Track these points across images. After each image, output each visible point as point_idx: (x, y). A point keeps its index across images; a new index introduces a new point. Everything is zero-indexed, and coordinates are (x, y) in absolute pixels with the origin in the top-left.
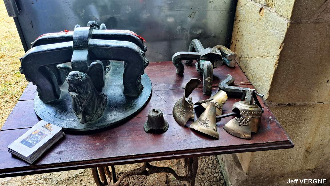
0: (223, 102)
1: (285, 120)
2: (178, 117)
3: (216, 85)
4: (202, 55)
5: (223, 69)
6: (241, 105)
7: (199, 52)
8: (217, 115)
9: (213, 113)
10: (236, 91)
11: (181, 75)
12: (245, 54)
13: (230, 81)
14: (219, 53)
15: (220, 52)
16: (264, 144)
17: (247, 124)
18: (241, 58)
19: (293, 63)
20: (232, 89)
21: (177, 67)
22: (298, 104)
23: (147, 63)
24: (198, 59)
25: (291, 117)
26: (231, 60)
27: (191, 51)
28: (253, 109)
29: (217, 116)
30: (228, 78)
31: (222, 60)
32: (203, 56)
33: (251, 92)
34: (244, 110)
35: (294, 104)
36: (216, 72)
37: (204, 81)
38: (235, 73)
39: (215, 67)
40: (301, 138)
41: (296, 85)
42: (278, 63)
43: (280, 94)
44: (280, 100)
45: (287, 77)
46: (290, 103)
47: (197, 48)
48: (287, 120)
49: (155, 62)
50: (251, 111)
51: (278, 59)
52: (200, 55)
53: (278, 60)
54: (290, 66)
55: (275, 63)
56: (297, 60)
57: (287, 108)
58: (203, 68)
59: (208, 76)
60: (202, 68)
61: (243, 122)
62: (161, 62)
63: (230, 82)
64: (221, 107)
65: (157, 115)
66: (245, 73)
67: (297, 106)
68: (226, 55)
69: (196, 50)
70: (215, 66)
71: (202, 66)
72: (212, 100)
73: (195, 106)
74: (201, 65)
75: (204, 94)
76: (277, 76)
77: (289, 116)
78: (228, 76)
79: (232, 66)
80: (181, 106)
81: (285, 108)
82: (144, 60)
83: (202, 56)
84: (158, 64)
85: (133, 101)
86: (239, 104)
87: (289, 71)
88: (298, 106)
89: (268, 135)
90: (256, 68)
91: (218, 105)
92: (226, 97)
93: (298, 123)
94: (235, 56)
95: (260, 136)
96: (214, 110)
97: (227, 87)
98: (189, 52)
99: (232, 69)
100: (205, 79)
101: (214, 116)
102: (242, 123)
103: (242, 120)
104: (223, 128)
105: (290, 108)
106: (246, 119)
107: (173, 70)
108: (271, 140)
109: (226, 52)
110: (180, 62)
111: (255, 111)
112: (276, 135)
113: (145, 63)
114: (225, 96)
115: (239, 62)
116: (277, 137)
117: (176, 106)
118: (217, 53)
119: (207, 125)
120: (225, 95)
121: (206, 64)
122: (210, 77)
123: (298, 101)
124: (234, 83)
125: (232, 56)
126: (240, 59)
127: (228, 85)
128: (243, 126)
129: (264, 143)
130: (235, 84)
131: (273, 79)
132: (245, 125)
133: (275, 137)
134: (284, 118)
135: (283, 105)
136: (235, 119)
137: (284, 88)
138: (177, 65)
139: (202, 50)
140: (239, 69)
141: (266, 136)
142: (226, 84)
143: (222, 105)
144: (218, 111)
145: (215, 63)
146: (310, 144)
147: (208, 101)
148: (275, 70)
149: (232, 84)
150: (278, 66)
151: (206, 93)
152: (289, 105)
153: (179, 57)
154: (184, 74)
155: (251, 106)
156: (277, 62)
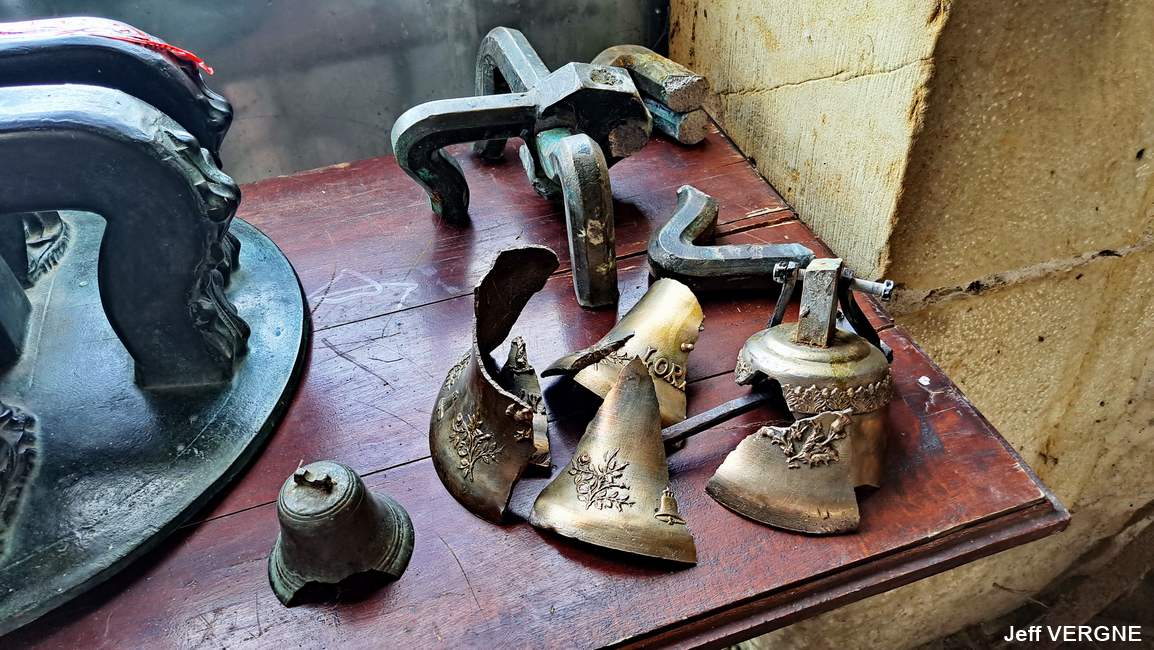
0: (686, 342)
1: (962, 355)
2: (459, 475)
3: (634, 247)
4: (544, 105)
5: (654, 162)
6: (782, 357)
7: (526, 90)
8: (666, 424)
9: (640, 419)
10: (736, 270)
11: (455, 220)
12: (745, 75)
13: (696, 220)
14: (627, 85)
15: (630, 80)
16: (931, 545)
17: (827, 454)
18: (726, 92)
19: (997, 91)
20: (717, 262)
21: (429, 184)
22: (1013, 276)
23: (226, 195)
24: (525, 131)
25: (984, 339)
26: (684, 113)
27: (488, 92)
28: (846, 371)
29: (666, 431)
30: (686, 205)
31: (644, 118)
32: (550, 111)
33: (828, 280)
34: (804, 382)
35: (998, 279)
36: (627, 179)
37: (576, 243)
38: (711, 173)
39: (618, 159)
40: (1026, 411)
41: (1008, 194)
42: (928, 99)
43: (939, 247)
44: (940, 275)
45: (971, 163)
46: (982, 279)
47: (513, 72)
48: (970, 352)
49: (320, 170)
50: (841, 383)
51: (925, 76)
52: (534, 108)
53: (928, 84)
54: (981, 107)
55: (909, 101)
56: (1012, 73)
57: (968, 305)
58: (557, 176)
59: (589, 213)
60: (551, 175)
61: (809, 450)
62: (352, 166)
63: (699, 227)
64: (677, 369)
65: (322, 507)
66: (753, 161)
67: (1010, 289)
68: (660, 88)
69: (510, 81)
70: (614, 155)
71: (550, 167)
72: (626, 340)
73: (545, 383)
74: (548, 162)
75: (583, 307)
76: (924, 166)
77: (976, 336)
78: (686, 193)
79: (695, 138)
80: (465, 409)
81: (961, 304)
82: (201, 181)
83: (541, 110)
84: (334, 175)
85: (193, 419)
86: (769, 350)
87: (978, 130)
88: (1016, 285)
89: (940, 490)
90: (808, 136)
91: (662, 363)
92: (692, 314)
93: (1013, 356)
94: (703, 86)
95: (897, 499)
96: (644, 402)
97: (691, 252)
98: (482, 97)
99: (696, 153)
100: (576, 232)
101: (649, 432)
102: (802, 454)
103: (801, 439)
104: (709, 491)
105: (981, 301)
106: (820, 431)
107: (414, 197)
108: (958, 518)
109: (655, 76)
110: (435, 155)
111: (863, 376)
112: (978, 478)
113: (213, 202)
114: (689, 311)
115: (721, 115)
116: (983, 491)
117: (441, 407)
118: (616, 88)
119: (623, 494)
120: (689, 304)
121: (567, 150)
122: (601, 218)
123: (1017, 265)
124: (719, 221)
125: (690, 89)
126: (724, 101)
127: (696, 243)
128: (813, 465)
129: (926, 541)
130: (724, 229)
131: (904, 184)
132: (821, 462)
133: (973, 494)
134: (959, 347)
135: (949, 292)
136: (765, 435)
137: (957, 218)
138: (424, 172)
139: (538, 81)
140: (729, 147)
141: (928, 496)
142: (681, 237)
143: (680, 357)
144: (670, 399)
145: (612, 138)
146: (1056, 426)
147: (606, 352)
148: (914, 137)
149: (708, 235)
150: (927, 113)
151: (591, 298)
152: (976, 287)
153: (426, 131)
154: (473, 209)
155: (836, 353)
156: (924, 92)
